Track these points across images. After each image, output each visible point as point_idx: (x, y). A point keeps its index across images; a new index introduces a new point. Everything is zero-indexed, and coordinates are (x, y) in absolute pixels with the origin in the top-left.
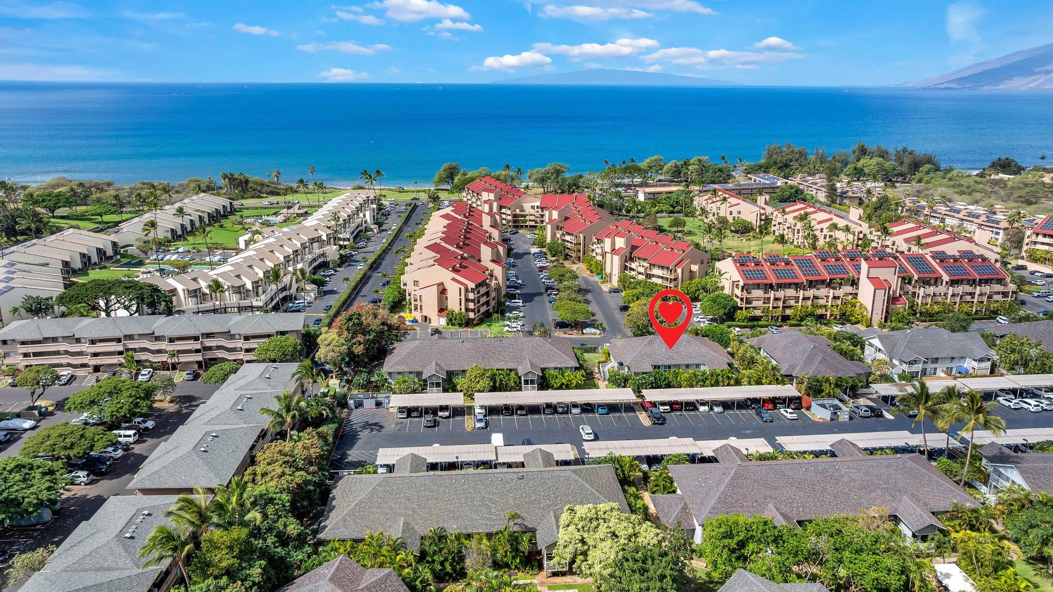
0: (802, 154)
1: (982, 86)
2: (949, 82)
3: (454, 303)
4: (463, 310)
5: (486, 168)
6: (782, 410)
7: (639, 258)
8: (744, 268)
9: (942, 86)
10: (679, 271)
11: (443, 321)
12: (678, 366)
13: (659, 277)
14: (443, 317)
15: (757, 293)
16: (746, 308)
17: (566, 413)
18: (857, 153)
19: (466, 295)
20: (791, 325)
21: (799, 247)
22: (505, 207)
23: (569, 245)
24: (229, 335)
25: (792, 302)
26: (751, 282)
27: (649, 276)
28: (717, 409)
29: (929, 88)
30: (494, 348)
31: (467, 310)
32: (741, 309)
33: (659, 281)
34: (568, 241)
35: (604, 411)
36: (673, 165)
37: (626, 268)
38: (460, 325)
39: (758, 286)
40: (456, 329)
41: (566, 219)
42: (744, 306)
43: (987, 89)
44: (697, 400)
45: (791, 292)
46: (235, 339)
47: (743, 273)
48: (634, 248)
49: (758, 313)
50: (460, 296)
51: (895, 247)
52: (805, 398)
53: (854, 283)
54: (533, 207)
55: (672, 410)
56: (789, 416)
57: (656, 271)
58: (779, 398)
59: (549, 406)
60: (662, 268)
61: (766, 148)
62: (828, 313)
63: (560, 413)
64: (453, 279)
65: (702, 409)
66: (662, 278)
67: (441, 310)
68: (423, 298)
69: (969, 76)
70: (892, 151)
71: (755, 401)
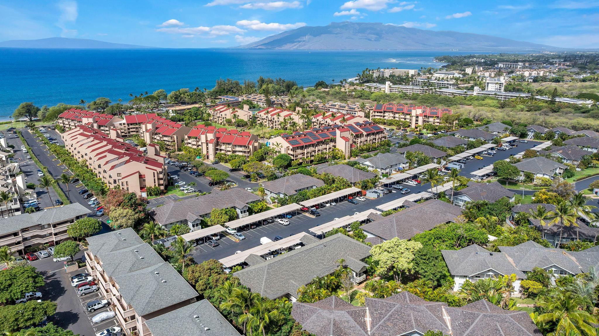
0: (237, 84)
1: (275, 47)
2: (261, 45)
3: (150, 182)
4: (157, 185)
5: (62, 104)
6: (357, 198)
7: (223, 143)
8: (289, 140)
9: (258, 48)
10: (251, 147)
11: (144, 195)
12: (304, 189)
13: (239, 151)
14: (144, 192)
15: (299, 151)
16: (296, 159)
17: (273, 222)
18: (260, 82)
19: (158, 176)
20: (315, 164)
21: (277, 129)
22: (102, 126)
23: (167, 143)
24: (41, 227)
25: (313, 153)
26: (295, 146)
27: (234, 152)
28: (333, 204)
29: (251, 49)
30: (216, 198)
31: (159, 185)
32: (293, 160)
33: (241, 154)
34: (167, 141)
35: (290, 216)
36: (173, 94)
37: (217, 149)
38: (156, 195)
39: (298, 148)
40: (154, 197)
41: (157, 128)
42: (294, 158)
43: (277, 49)
44: (323, 202)
45: (311, 149)
46: (44, 228)
47: (289, 142)
48: (218, 138)
49: (301, 161)
50: (154, 177)
51: (327, 124)
52: (363, 191)
53: (334, 140)
54: (121, 124)
55: (317, 209)
56: (363, 200)
57: (238, 149)
58: (353, 193)
59: (265, 220)
60: (241, 146)
61: (216, 82)
62: (327, 156)
63: (271, 223)
64: (147, 168)
65: (328, 205)
66: (241, 152)
67: (142, 188)
68: (129, 183)
69: (269, 43)
70: (275, 80)
71: (345, 197)
